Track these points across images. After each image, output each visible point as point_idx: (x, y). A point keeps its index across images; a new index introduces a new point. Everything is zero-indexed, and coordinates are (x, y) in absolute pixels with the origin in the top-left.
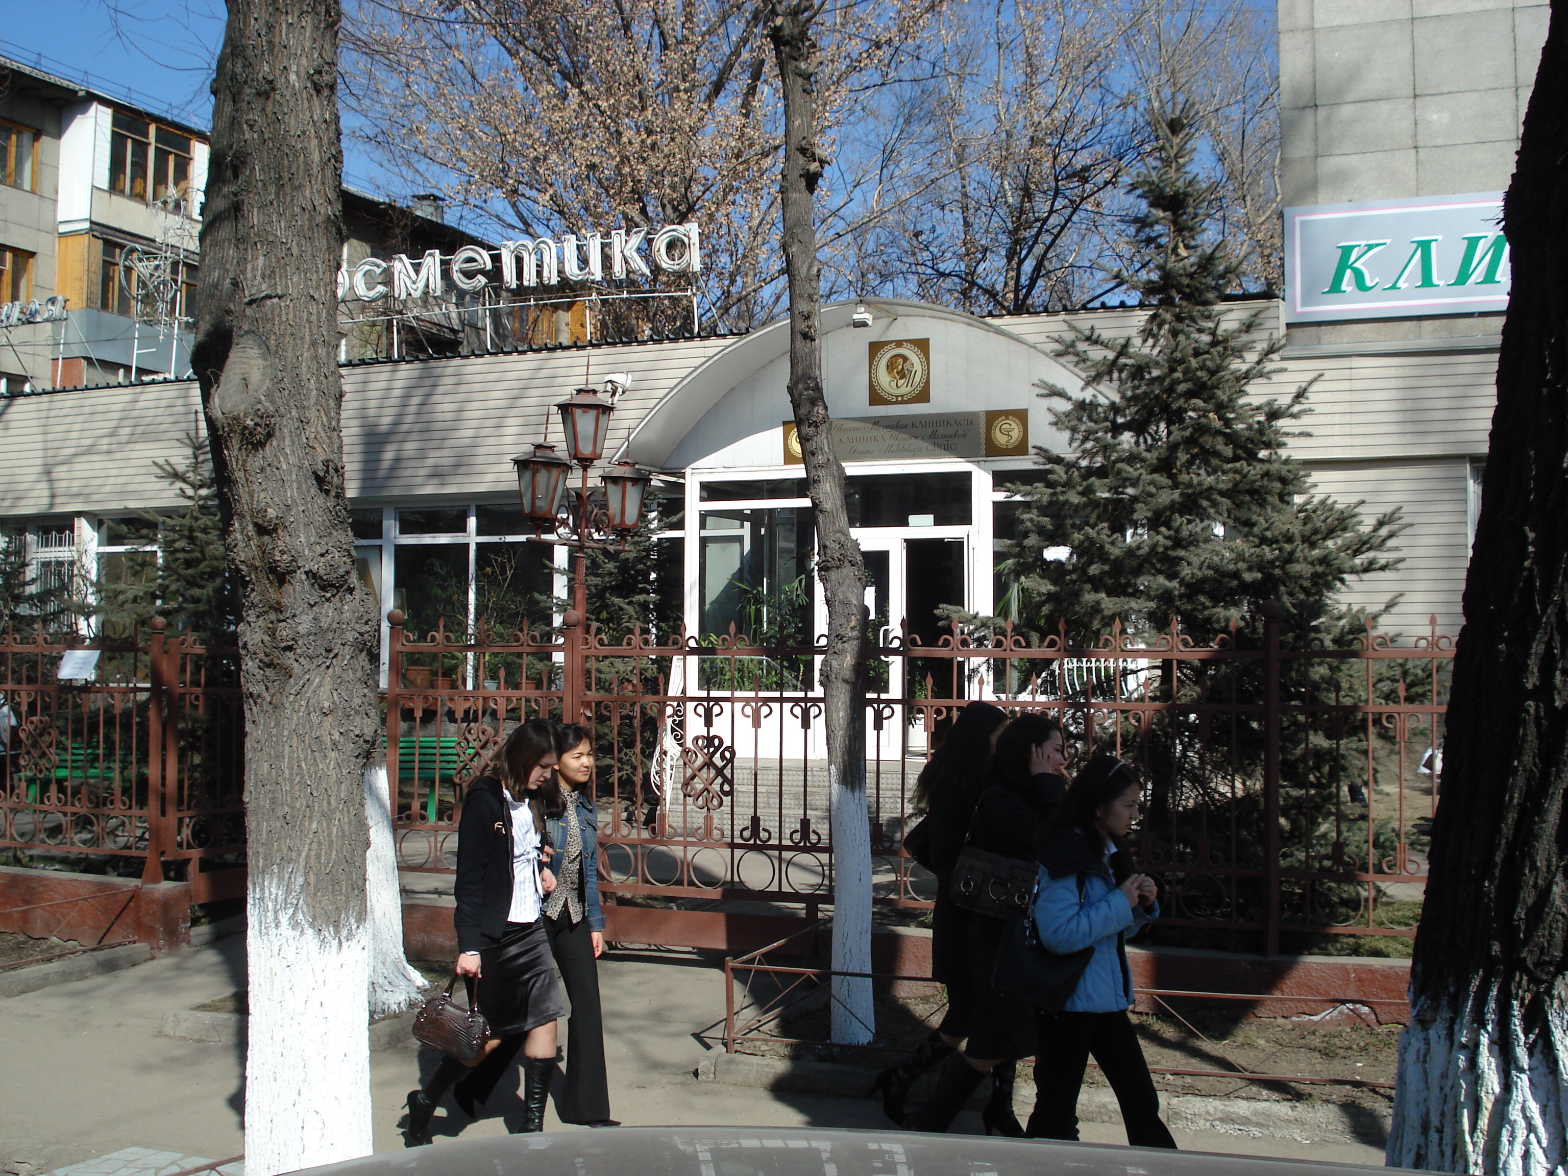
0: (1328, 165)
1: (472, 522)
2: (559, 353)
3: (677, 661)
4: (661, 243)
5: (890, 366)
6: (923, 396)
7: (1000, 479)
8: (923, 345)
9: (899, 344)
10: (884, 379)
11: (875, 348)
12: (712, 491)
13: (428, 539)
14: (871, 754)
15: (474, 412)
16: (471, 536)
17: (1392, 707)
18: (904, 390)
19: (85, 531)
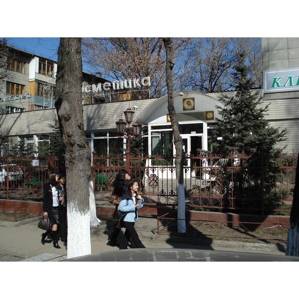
0: (271, 62)
1: (108, 134)
2: (124, 102)
3: (147, 160)
4: (143, 81)
5: (187, 103)
6: (193, 109)
7: (209, 124)
8: (193, 99)
9: (189, 99)
10: (186, 105)
11: (184, 100)
12: (153, 128)
13: (100, 138)
14: (184, 178)
15: (108, 113)
16: (108, 137)
17: (285, 167)
18: (190, 108)
19: (36, 138)
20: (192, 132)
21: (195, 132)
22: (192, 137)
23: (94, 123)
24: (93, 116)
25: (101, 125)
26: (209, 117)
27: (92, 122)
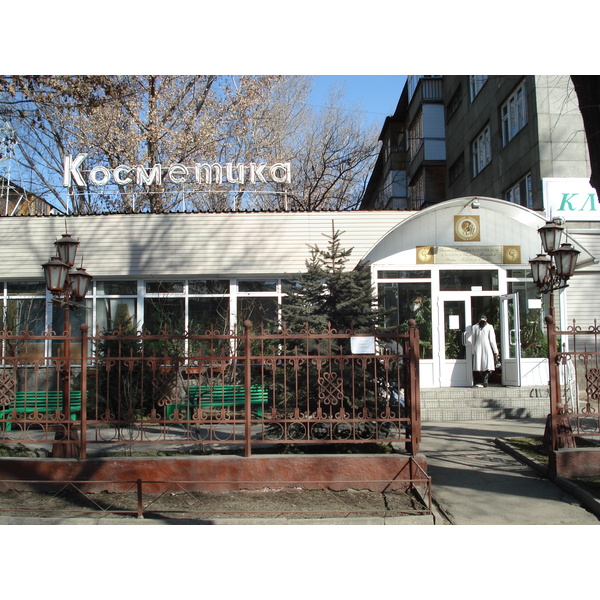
1: (186, 288)
5: (463, 226)
6: (477, 239)
7: (510, 274)
8: (477, 218)
9: (467, 217)
10: (461, 231)
11: (456, 218)
12: (381, 274)
16: (186, 294)
18: (469, 236)
20: (473, 288)
21: (481, 288)
22: (474, 299)
23: (150, 258)
24: (149, 242)
25: (171, 266)
26: (510, 257)
27: (145, 257)
